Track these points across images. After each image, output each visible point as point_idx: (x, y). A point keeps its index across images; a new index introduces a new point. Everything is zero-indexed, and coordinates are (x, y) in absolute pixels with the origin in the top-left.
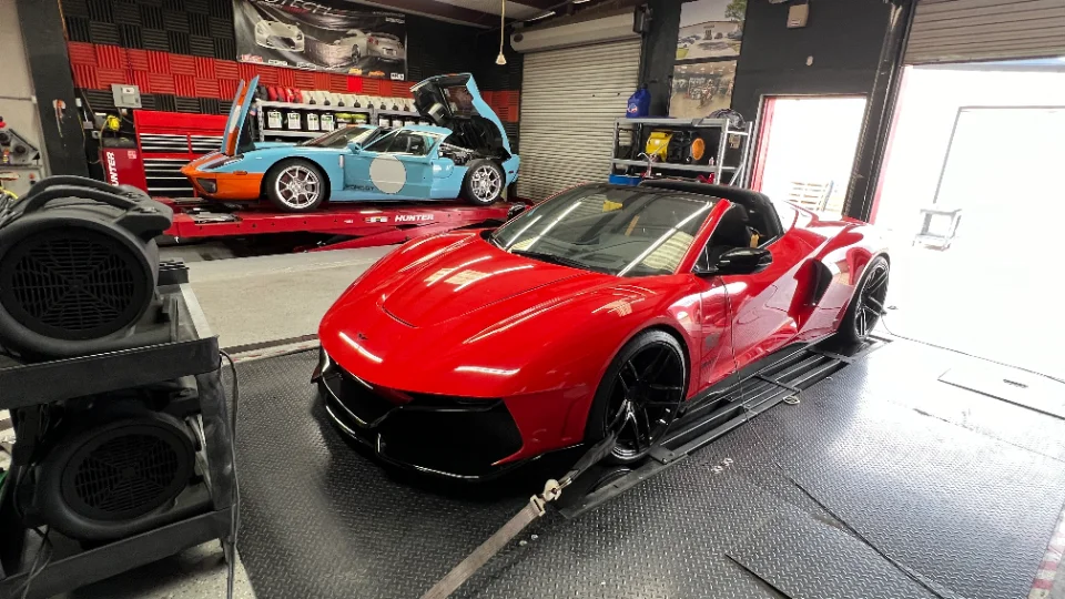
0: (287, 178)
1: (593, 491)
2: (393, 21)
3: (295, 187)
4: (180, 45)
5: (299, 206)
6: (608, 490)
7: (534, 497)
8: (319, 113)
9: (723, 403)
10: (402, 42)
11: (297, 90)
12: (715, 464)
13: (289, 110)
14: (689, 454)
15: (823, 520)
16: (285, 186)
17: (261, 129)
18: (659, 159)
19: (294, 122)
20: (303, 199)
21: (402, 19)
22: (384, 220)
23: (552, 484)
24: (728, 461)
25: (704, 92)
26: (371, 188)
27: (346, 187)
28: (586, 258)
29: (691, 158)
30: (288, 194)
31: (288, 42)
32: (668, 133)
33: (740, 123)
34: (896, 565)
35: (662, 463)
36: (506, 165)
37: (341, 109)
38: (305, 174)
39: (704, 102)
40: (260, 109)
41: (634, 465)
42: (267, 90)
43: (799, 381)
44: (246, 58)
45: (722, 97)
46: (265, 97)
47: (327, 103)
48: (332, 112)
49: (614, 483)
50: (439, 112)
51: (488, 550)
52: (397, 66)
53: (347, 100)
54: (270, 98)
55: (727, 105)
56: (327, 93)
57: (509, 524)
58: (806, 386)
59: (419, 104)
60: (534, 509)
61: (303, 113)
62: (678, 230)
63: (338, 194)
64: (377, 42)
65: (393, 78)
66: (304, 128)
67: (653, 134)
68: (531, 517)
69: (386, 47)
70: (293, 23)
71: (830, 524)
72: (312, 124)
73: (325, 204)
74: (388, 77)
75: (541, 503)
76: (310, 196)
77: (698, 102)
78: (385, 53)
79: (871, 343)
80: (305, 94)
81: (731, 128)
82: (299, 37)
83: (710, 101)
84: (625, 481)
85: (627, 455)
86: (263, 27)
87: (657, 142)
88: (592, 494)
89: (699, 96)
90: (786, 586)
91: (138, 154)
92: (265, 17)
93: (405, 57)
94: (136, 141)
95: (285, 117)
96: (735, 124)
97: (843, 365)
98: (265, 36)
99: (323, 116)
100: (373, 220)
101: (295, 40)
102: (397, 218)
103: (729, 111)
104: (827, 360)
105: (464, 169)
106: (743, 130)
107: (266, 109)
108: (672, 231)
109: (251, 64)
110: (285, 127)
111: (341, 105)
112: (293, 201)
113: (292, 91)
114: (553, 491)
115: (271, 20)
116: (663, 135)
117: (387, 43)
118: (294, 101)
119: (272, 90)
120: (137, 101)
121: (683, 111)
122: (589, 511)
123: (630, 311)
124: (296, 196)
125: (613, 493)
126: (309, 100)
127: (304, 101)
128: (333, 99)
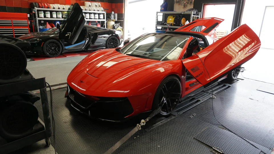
1: (155, 124)
6: (159, 124)
7: (138, 124)
8: (57, 12)
9: (193, 99)
11: (48, 4)
12: (191, 115)
13: (47, 11)
14: (183, 113)
15: (222, 128)
17: (37, 17)
18: (171, 25)
19: (48, 15)
23: (143, 121)
24: (195, 114)
25: (185, 3)
28: (150, 56)
29: (181, 24)
32: (174, 17)
33: (197, 13)
35: (175, 116)
37: (64, 10)
39: (185, 6)
40: (36, 11)
41: (166, 117)
42: (38, 4)
43: (216, 92)
45: (191, 4)
47: (59, 8)
48: (61, 11)
49: (161, 121)
51: (125, 138)
54: (39, 7)
55: (192, 7)
56: (59, 5)
57: (131, 132)
58: (218, 93)
60: (138, 128)
61: (51, 12)
66: (51, 17)
67: (169, 17)
68: (137, 130)
71: (223, 129)
72: (54, 15)
75: (140, 126)
77: (183, 6)
79: (238, 80)
80: (52, 6)
81: (194, 15)
83: (187, 6)
84: (164, 121)
85: (165, 114)
87: (170, 19)
89: (183, 4)
90: (210, 144)
95: (45, 13)
96: (195, 13)
97: (229, 87)
99: (57, 13)
103: (193, 9)
104: (224, 86)
106: (197, 15)
107: (38, 11)
108: (176, 47)
110: (45, 17)
113: (47, 4)
114: (143, 123)
116: (172, 17)
118: (48, 8)
119: (40, 4)
121: (178, 9)
122: (154, 129)
125: (161, 124)
126: (53, 7)
127: (51, 8)
128: (61, 7)
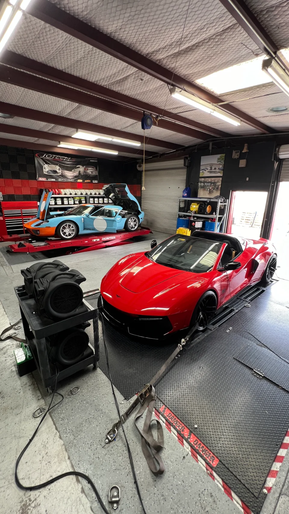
0: (64, 228)
1: (193, 340)
2: (93, 161)
3: (67, 231)
4: (16, 176)
5: (69, 237)
6: (197, 340)
7: (179, 344)
8: (68, 198)
9: (227, 308)
10: (96, 169)
11: (59, 190)
12: (227, 329)
13: (58, 198)
14: (219, 326)
15: (260, 346)
16: (64, 231)
18: (195, 213)
19: (59, 202)
20: (70, 235)
21: (96, 160)
22: (98, 240)
23: (183, 340)
24: (231, 328)
25: (211, 188)
26: (94, 229)
27: (85, 229)
29: (207, 213)
30: (64, 233)
31: (55, 172)
32: (198, 203)
33: (224, 200)
34: (280, 358)
35: (211, 330)
36: (140, 216)
38: (70, 226)
39: (211, 192)
41: (203, 331)
43: (249, 298)
44: (41, 179)
45: (217, 191)
47: (71, 194)
48: (73, 197)
49: (198, 337)
50: (113, 196)
51: (169, 360)
52: (94, 178)
53: (78, 192)
55: (218, 194)
56: (70, 190)
57: (174, 353)
58: (252, 300)
59: (106, 193)
60: (180, 347)
61: (62, 198)
62: (210, 251)
63: (82, 232)
64: (87, 170)
65: (93, 182)
66: (63, 203)
67: (193, 204)
68: (179, 350)
69: (90, 171)
70: (57, 165)
71: (262, 346)
72: (66, 202)
73: (77, 236)
74: (92, 182)
75: (181, 346)
76: (72, 233)
77: (208, 192)
78: (90, 173)
79: (272, 282)
80: (63, 191)
81: (221, 202)
82: (59, 169)
83: (213, 192)
84: (201, 337)
85: (201, 328)
86: (46, 167)
87: (194, 206)
88: (193, 341)
89: (208, 190)
90: (251, 365)
91: (3, 218)
92: (47, 163)
93: (97, 174)
94: (2, 213)
95: (56, 200)
96: (222, 201)
97: (263, 291)
98: (47, 170)
99: (69, 199)
100: (95, 240)
101: (58, 171)
102: (103, 239)
103: (220, 197)
104: (258, 290)
105: (125, 219)
106: (225, 203)
109: (43, 181)
110: (56, 204)
111: (76, 194)
112: (67, 236)
113: (58, 190)
114: (184, 342)
115: (49, 164)
116: (196, 204)
117: (91, 169)
118: (59, 194)
119: (50, 190)
120: (1, 198)
121: (203, 195)
122: (193, 347)
123: (200, 286)
124: (67, 234)
125: (198, 341)
126: (64, 193)
127: (62, 194)
128: (72, 192)
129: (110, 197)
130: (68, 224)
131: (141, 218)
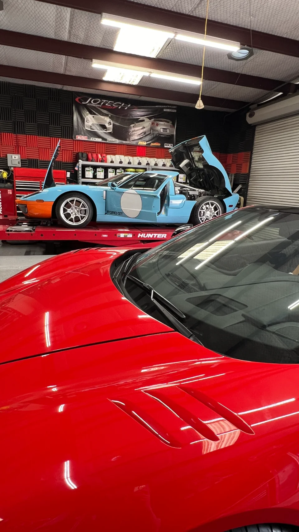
0: (68, 206)
2: (168, 110)
3: (74, 212)
4: (44, 131)
5: (75, 224)
8: (115, 168)
10: (173, 124)
11: (104, 155)
13: (98, 167)
16: (67, 211)
17: (80, 178)
19: (100, 174)
20: (77, 219)
21: (175, 109)
22: (130, 236)
27: (107, 212)
30: (68, 216)
31: (103, 127)
36: (227, 201)
37: (129, 166)
38: (80, 202)
40: (80, 166)
42: (87, 155)
44: (79, 138)
46: (85, 159)
47: (121, 162)
48: (123, 168)
50: (186, 165)
52: (169, 139)
53: (133, 160)
54: (88, 160)
56: (122, 156)
61: (106, 169)
63: (101, 217)
64: (157, 125)
65: (165, 147)
69: (162, 127)
70: (107, 115)
72: (111, 174)
73: (93, 223)
74: (162, 146)
76: (82, 218)
78: (162, 130)
80: (109, 157)
82: (110, 123)
86: (89, 119)
91: (13, 192)
92: (91, 113)
93: (175, 133)
94: (13, 185)
95: (95, 171)
98: (90, 124)
99: (117, 170)
100: (122, 235)
101: (107, 125)
102: (139, 235)
105: (193, 203)
107: (84, 167)
109: (81, 141)
110: (95, 177)
111: (129, 163)
112: (71, 220)
113: (101, 155)
115: (95, 114)
117: (164, 125)
118: (102, 161)
119: (90, 155)
120: (19, 163)
124: (73, 217)
126: (110, 160)
127: (108, 161)
128: (125, 160)
129: (182, 165)
130: (75, 199)
131: (231, 206)
